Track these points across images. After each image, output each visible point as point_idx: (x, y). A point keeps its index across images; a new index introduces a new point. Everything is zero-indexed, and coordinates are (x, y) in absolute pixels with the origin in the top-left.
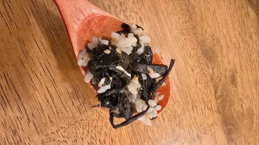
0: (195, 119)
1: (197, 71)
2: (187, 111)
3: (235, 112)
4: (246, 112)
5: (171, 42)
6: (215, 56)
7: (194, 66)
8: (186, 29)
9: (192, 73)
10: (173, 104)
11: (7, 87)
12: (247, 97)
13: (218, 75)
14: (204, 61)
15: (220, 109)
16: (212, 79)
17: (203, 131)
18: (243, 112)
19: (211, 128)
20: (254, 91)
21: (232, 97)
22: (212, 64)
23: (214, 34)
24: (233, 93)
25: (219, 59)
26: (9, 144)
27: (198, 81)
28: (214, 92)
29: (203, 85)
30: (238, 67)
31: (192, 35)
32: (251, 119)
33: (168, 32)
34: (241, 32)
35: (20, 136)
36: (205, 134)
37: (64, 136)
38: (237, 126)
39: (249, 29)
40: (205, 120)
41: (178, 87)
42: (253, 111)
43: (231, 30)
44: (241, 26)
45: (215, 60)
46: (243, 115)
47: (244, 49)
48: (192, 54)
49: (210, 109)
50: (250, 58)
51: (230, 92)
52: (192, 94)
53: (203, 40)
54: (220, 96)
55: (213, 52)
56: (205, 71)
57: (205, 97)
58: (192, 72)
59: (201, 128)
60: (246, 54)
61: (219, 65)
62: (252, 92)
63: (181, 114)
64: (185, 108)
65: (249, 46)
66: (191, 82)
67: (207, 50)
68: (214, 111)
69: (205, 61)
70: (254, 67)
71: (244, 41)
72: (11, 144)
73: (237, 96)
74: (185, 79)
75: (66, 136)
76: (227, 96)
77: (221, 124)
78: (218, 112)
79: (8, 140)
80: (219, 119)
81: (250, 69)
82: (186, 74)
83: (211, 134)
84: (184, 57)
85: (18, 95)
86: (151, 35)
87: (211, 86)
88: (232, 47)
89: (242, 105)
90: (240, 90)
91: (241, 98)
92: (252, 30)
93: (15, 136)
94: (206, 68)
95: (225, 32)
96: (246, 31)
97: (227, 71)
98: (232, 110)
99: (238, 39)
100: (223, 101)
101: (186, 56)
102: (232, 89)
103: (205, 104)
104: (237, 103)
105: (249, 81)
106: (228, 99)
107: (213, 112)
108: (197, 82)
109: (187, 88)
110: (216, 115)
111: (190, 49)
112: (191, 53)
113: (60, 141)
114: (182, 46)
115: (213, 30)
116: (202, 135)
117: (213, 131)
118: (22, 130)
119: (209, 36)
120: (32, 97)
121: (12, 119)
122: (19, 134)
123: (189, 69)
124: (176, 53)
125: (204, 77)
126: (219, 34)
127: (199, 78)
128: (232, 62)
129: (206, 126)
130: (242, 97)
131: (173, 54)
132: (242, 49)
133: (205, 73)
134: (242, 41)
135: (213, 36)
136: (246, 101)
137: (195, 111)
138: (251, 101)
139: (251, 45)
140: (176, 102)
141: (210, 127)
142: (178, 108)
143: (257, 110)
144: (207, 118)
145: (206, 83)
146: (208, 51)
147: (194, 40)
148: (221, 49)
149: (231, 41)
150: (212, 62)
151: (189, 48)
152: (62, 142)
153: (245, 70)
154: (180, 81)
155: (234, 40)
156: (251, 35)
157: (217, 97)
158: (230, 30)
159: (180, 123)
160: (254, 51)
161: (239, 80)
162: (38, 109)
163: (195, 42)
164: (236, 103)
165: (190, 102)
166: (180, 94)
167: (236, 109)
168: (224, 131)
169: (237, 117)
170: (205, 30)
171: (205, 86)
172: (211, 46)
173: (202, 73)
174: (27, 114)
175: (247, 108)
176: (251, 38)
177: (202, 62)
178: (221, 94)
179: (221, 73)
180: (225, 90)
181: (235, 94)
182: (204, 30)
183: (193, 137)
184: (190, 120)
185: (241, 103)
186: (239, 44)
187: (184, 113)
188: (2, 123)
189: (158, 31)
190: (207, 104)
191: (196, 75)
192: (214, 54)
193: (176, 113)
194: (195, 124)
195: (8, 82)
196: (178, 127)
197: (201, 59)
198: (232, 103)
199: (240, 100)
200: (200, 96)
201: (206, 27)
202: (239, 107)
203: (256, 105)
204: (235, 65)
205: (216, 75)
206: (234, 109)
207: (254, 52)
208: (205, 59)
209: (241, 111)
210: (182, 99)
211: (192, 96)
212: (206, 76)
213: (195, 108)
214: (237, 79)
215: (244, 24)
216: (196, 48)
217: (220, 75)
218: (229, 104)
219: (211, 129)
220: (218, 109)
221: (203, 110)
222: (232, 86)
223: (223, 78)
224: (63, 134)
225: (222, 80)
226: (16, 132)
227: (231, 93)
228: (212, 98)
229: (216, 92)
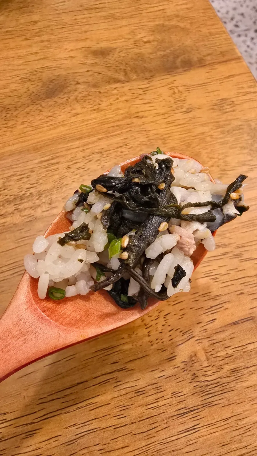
0: (159, 114)
1: (78, 108)
2: (143, 127)
3: (156, 52)
4: (158, 37)
5: (24, 144)
6: (58, 79)
7: (70, 111)
8: (7, 122)
9: (81, 115)
10: (128, 147)
11: (62, 400)
12: (133, 33)
13: (90, 76)
14: (64, 97)
15: (148, 75)
16: (95, 86)
17: (180, 104)
18: (157, 41)
19: (176, 90)
20: (124, 22)
21: (130, 56)
22: (71, 84)
23: (20, 79)
24: (123, 55)
25: (63, 73)
26: (157, 402)
27: (96, 107)
28: (117, 83)
29: (104, 99)
30: (81, 44)
31: (17, 112)
32: (170, 29)
33: (7, 149)
34: (24, 37)
35: (147, 385)
36: (184, 101)
37: (157, 317)
38: (178, 51)
39: (21, 24)
40: (161, 99)
41: (99, 139)
42: (157, 25)
43: (17, 51)
44: (13, 36)
45: (65, 80)
46: (163, 41)
47: (51, 35)
48: (50, 114)
49: (144, 91)
50: (69, 26)
51: (122, 58)
52: (117, 118)
53: (29, 97)
54: (126, 74)
55: (51, 81)
56: (80, 95)
57: (124, 98)
58: (79, 116)
59: (174, 106)
60: (60, 31)
61: (73, 73)
62: (126, 26)
63: (147, 136)
64: (137, 129)
65: (49, 26)
66: (95, 118)
67: (45, 90)
68: (148, 85)
69: (64, 94)
70: (85, 20)
71: (39, 34)
72: (158, 399)
73: (130, 49)
74: (88, 128)
75: (157, 315)
76: (127, 64)
77: (173, 75)
78: (152, 79)
79: (150, 403)
80: (163, 77)
81: (87, 27)
82: (81, 125)
83: (186, 91)
84: (52, 127)
85: (78, 384)
86: (9, 174)
87: (108, 87)
88: (47, 52)
89: (146, 43)
90: (119, 44)
91: (133, 43)
92: (22, 21)
93: (145, 392)
94: (76, 93)
95: (21, 62)
96: (23, 29)
97: (85, 62)
98: (151, 57)
99: (36, 43)
100: (134, 71)
101: (50, 123)
102: (116, 55)
103: (136, 98)
104: (140, 49)
105: (107, 29)
106: (131, 63)
107: (150, 86)
108: (97, 109)
109: (104, 124)
110: (157, 82)
111: (41, 117)
112: (47, 116)
113: (164, 323)
114: (34, 129)
115: (14, 80)
116: (186, 106)
117: (181, 89)
118: (137, 380)
119: (24, 86)
120: (84, 362)
121: (116, 396)
122: (143, 386)
123: (73, 119)
124: (43, 138)
125: (90, 97)
126: (22, 71)
127: (90, 106)
128: (72, 54)
129: (171, 99)
130: (132, 41)
131: (45, 143)
132: (53, 37)
133: (83, 95)
134: (38, 36)
135: (23, 81)
136: (139, 36)
137: (146, 114)
138: (140, 28)
139: (46, 23)
140: (125, 143)
141: (174, 93)
142: (136, 139)
143: (157, 19)
144: (159, 96)
145: (101, 95)
146: (47, 88)
147: (26, 110)
148: (48, 68)
149: (36, 53)
150: (68, 84)
151: (38, 118)
152: (166, 321)
153: (88, 33)
154: (92, 135)
155: (34, 49)
156: (32, 22)
157: (127, 80)
158: (17, 53)
159: (162, 138)
160: (58, 19)
161: (103, 45)
162: (105, 354)
163: (30, 108)
164: (141, 51)
165: (128, 121)
166: (113, 136)
167: (150, 51)
168: (185, 71)
169: (164, 51)
170: (12, 91)
171: (106, 97)
172: (40, 84)
173: (83, 101)
174: (112, 373)
175: (152, 35)
176: (36, 22)
177: (65, 99)
178: (123, 73)
179: (88, 71)
180: (117, 66)
181: (126, 52)
182: (11, 94)
183: (187, 120)
184: (158, 122)
185: (142, 43)
186: (42, 41)
187: (145, 131)
188: (121, 410)
189: (3, 164)
190: (135, 95)
191: (85, 110)
192: (54, 81)
193: (144, 143)
194: (166, 116)
195: (55, 398)
196: (167, 141)
197: (59, 101)
198: (140, 57)
199: (136, 44)
200: (121, 105)
201: (7, 90)
202: (148, 46)
203: (148, 20)
204: (77, 49)
205: (90, 79)
206: (151, 54)
207: (60, 19)
208: (61, 95)
209: (155, 43)
210: (122, 132)
211: (120, 117)
212: (88, 95)
213: (140, 114)
214: (101, 48)
215: (10, 31)
216: (40, 108)
217: (90, 73)
218: (141, 62)
219: (179, 91)
220: (146, 79)
221: (146, 101)
222: (111, 55)
223: (97, 69)
224: (153, 318)
225: (99, 70)
226: (138, 391)
227: (124, 57)
228: (127, 87)
229: (118, 81)
